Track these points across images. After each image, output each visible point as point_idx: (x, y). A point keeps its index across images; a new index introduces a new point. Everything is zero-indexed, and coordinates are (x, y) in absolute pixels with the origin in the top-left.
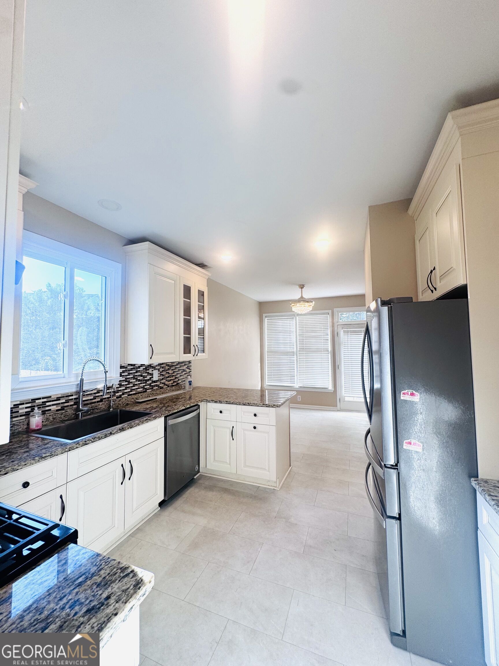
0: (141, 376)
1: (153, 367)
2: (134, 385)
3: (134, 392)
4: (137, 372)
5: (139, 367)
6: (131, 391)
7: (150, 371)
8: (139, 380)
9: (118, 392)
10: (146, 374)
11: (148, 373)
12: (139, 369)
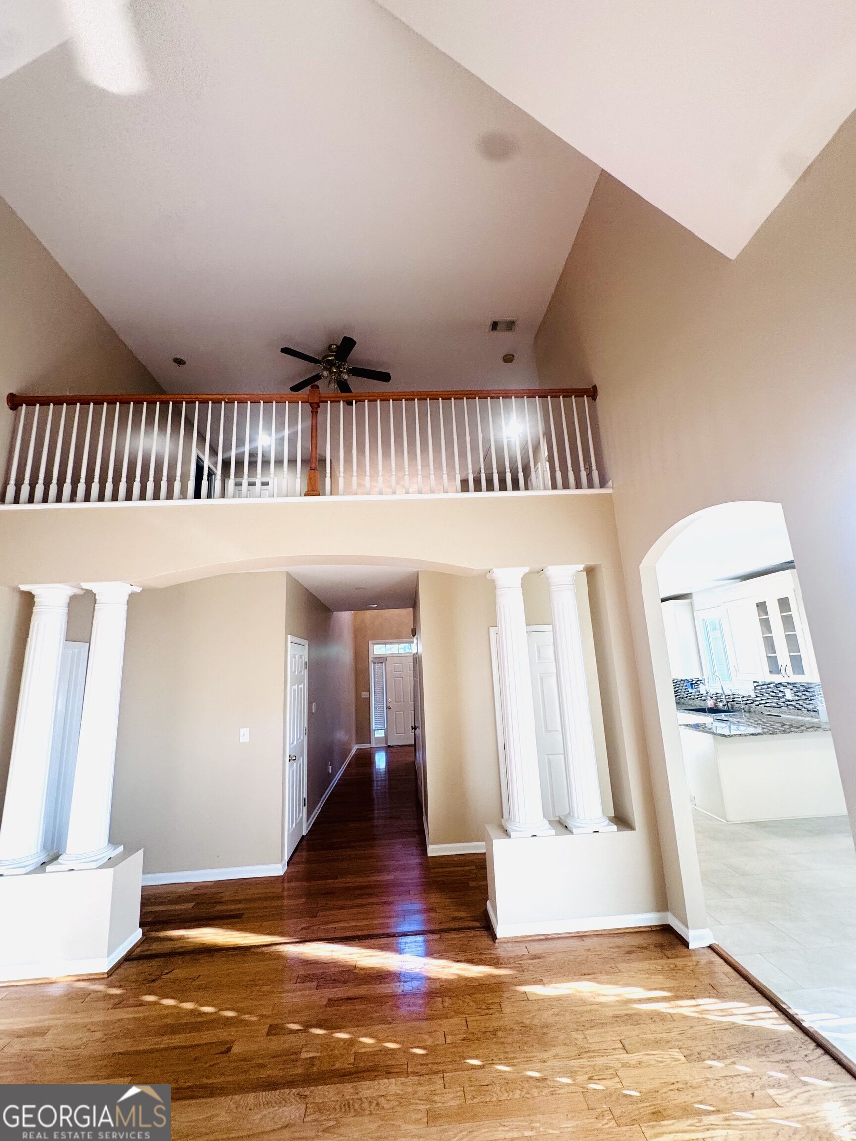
0: (773, 692)
1: (783, 686)
2: (768, 699)
3: (769, 705)
4: (768, 688)
5: (769, 684)
6: (767, 703)
7: (782, 689)
8: (772, 696)
9: (756, 701)
10: (778, 692)
11: (780, 691)
12: (769, 686)
